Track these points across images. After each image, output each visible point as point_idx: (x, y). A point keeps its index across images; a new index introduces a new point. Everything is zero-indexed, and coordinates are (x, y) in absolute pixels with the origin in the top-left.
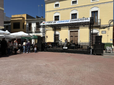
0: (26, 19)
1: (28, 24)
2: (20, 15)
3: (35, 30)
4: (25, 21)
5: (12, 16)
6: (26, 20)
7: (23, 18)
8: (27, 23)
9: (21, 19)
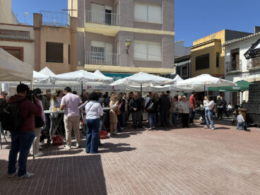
0: (223, 42)
1: (229, 54)
2: (211, 36)
3: (248, 67)
4: (223, 48)
5: (195, 44)
6: (225, 45)
7: (218, 41)
8: (226, 53)
9: (213, 44)
